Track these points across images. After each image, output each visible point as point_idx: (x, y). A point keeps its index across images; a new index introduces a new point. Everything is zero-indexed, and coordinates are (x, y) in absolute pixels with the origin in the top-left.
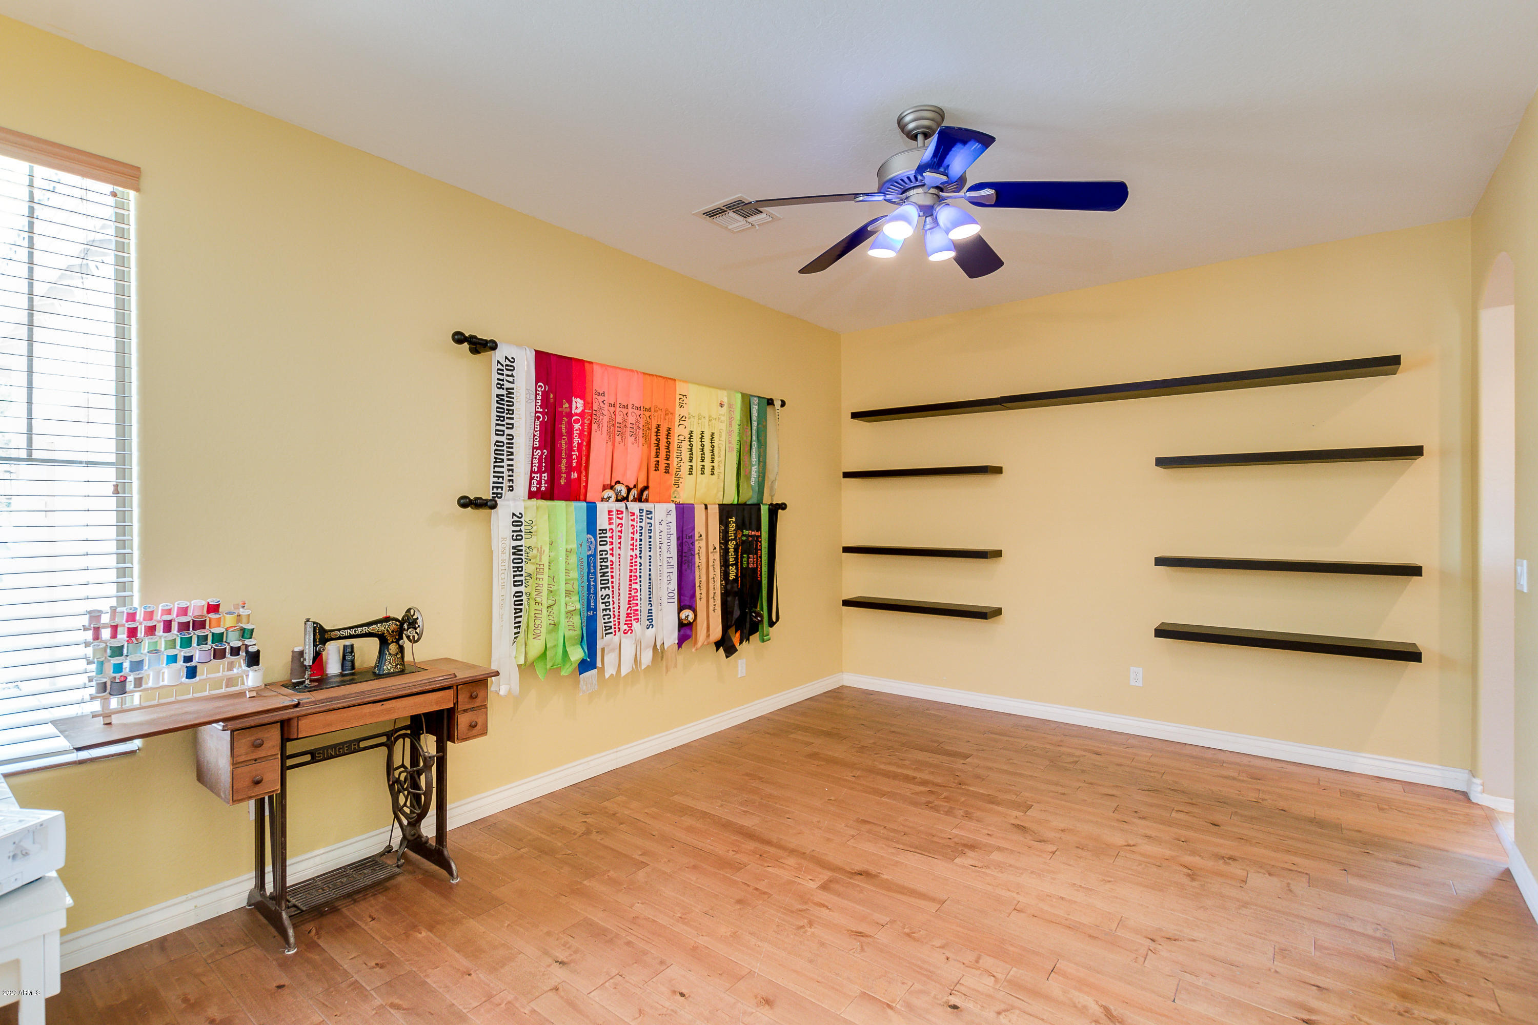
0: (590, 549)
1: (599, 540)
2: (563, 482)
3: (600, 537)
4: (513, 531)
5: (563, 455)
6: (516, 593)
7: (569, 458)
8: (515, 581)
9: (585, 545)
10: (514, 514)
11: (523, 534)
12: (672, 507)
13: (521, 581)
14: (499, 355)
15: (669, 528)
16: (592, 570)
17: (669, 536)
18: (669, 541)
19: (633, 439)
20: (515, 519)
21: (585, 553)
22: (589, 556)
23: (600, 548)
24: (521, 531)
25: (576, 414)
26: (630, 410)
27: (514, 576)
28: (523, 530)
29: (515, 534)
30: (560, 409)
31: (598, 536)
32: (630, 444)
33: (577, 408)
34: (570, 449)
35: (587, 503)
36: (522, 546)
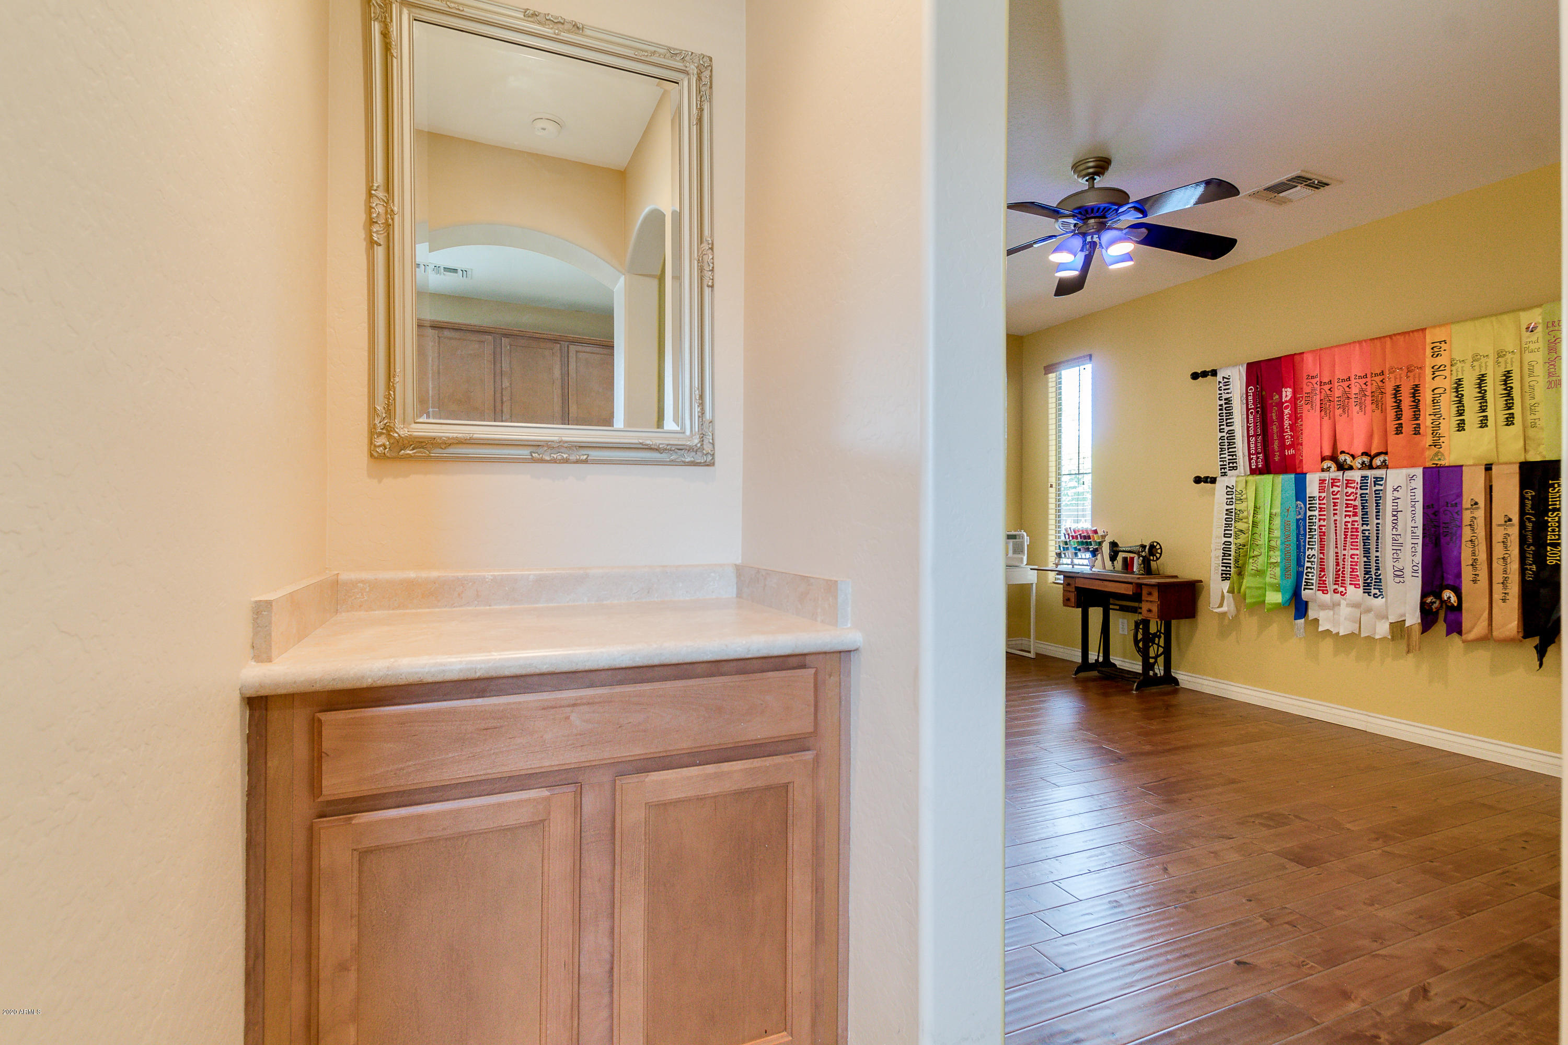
0: (1300, 514)
1: (1308, 506)
2: (1277, 459)
3: (1309, 504)
4: (1227, 499)
5: (1275, 437)
6: (1225, 542)
7: (1282, 439)
8: (1225, 534)
9: (1293, 509)
10: (1227, 487)
11: (1234, 500)
12: (1419, 472)
13: (1231, 534)
14: (1219, 377)
15: (1413, 494)
16: (1302, 532)
17: (1413, 503)
18: (1413, 509)
19: (1358, 407)
20: (1229, 489)
21: (1293, 517)
22: (1298, 520)
23: (1309, 513)
24: (1232, 498)
25: (1286, 402)
26: (1353, 381)
27: (1225, 530)
28: (1234, 497)
29: (1229, 500)
30: (1270, 402)
31: (1308, 502)
32: (1355, 413)
33: (1287, 396)
34: (1282, 430)
35: (1296, 474)
36: (1232, 509)
